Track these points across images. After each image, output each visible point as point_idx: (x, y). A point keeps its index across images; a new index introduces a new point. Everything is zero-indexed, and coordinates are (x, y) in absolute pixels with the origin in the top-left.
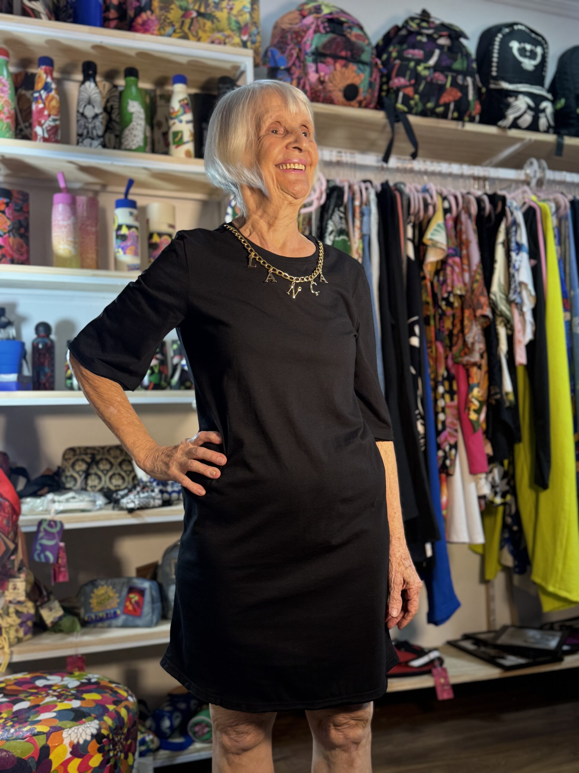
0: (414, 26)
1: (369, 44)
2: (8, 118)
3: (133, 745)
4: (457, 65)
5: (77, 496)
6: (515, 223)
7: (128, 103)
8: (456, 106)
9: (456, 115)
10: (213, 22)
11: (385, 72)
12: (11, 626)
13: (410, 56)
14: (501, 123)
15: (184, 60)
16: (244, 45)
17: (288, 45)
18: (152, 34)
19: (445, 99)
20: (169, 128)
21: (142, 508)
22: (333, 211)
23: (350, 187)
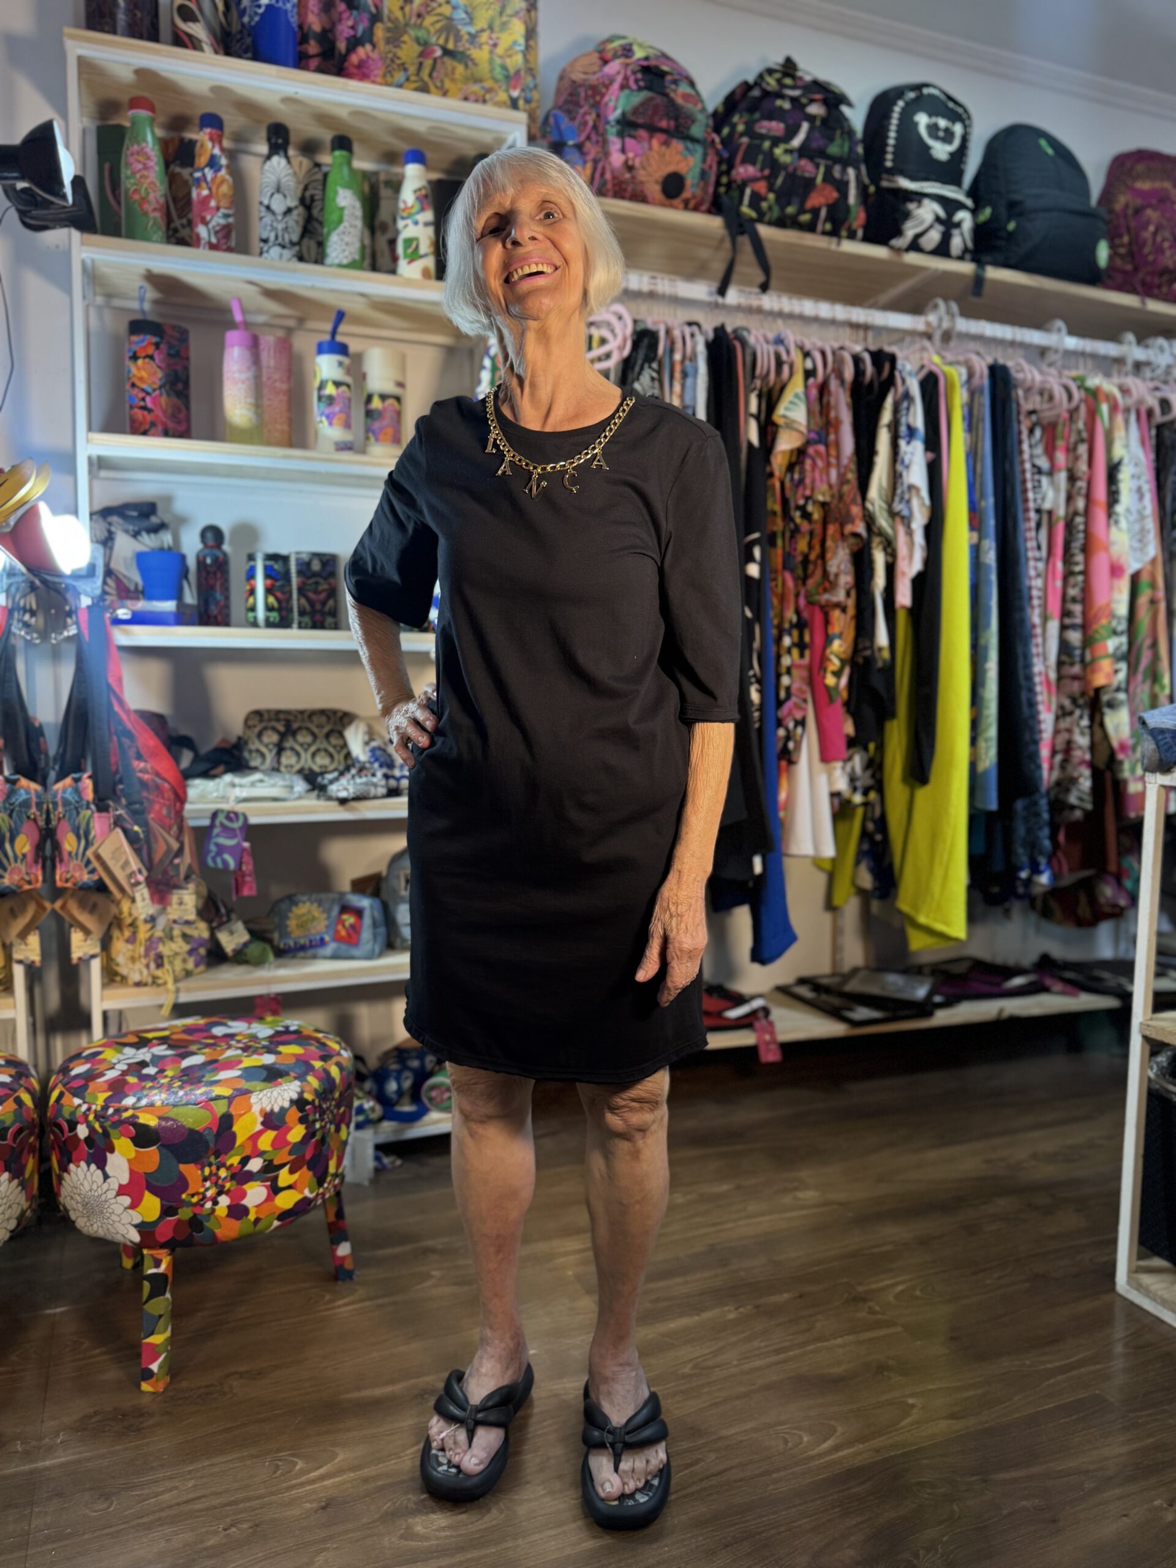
0: (771, 82)
1: (703, 110)
2: (155, 210)
3: (347, 1116)
4: (834, 149)
5: (266, 778)
6: (907, 396)
7: (336, 193)
8: (828, 212)
9: (828, 227)
10: (466, 66)
11: (726, 155)
12: (176, 954)
13: (764, 131)
14: (896, 242)
15: (421, 127)
16: (514, 104)
17: (581, 107)
18: (374, 82)
19: (814, 201)
20: (397, 232)
21: (359, 798)
22: (642, 368)
23: (668, 332)
